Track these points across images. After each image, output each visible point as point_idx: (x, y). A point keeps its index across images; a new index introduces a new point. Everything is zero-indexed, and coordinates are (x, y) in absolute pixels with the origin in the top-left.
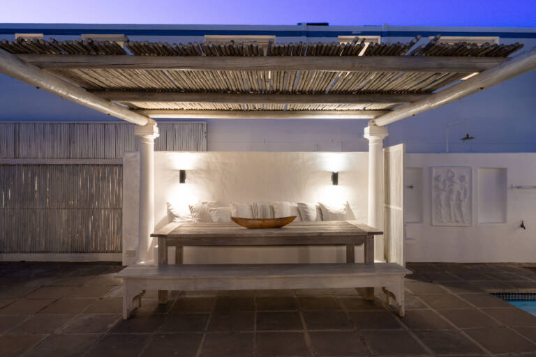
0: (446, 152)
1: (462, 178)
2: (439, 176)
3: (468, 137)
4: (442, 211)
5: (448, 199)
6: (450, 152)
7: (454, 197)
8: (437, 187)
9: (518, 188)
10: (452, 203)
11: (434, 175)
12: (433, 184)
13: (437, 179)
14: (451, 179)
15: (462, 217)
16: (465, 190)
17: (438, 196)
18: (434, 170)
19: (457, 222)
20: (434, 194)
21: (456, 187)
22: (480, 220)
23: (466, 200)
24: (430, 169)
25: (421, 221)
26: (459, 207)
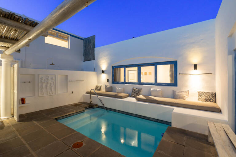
0: (46, 69)
1: (52, 79)
2: (42, 78)
3: (52, 64)
4: (44, 91)
5: (46, 86)
6: (48, 69)
7: (49, 85)
8: (41, 82)
9: (71, 81)
10: (48, 87)
11: (40, 77)
12: (40, 81)
13: (42, 79)
14: (47, 79)
15: (52, 92)
16: (53, 83)
17: (42, 85)
18: (40, 75)
19: (50, 94)
20: (40, 84)
21: (50, 81)
22: (59, 93)
23: (54, 86)
24: (39, 75)
25: (34, 95)
26: (51, 89)
